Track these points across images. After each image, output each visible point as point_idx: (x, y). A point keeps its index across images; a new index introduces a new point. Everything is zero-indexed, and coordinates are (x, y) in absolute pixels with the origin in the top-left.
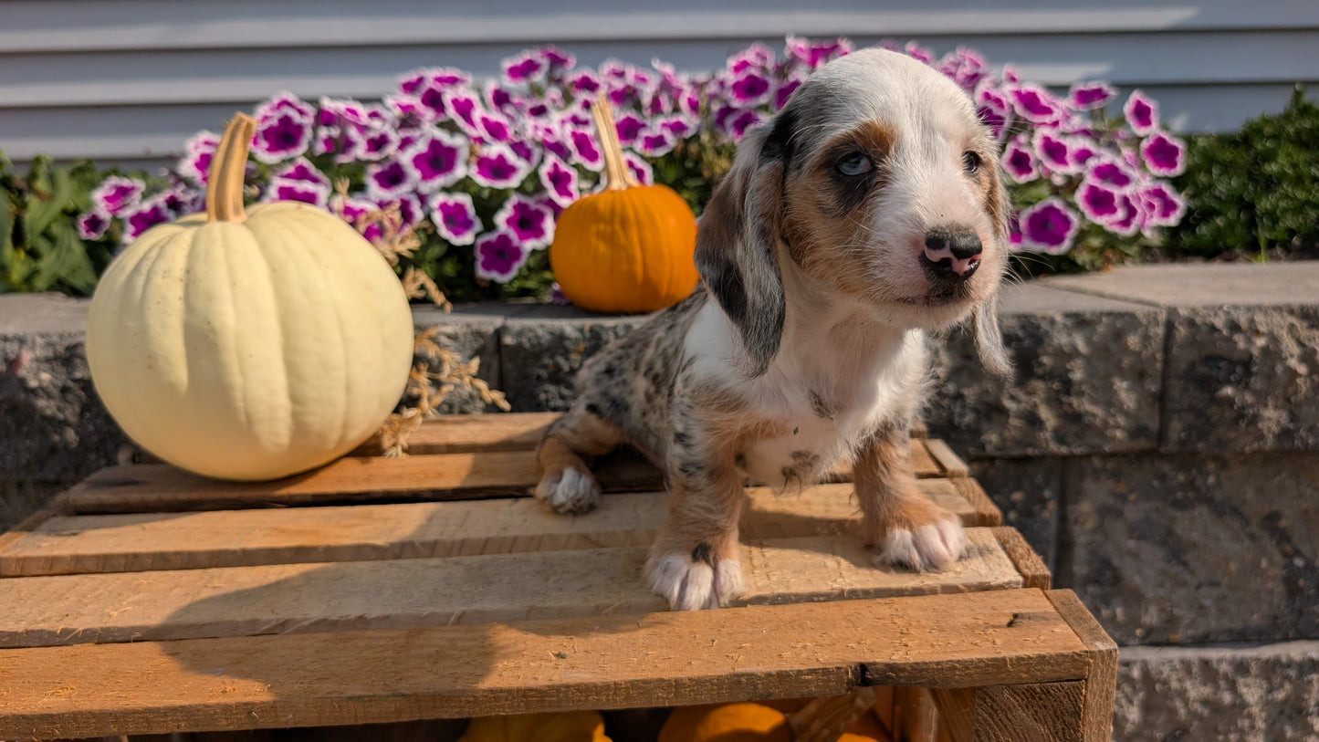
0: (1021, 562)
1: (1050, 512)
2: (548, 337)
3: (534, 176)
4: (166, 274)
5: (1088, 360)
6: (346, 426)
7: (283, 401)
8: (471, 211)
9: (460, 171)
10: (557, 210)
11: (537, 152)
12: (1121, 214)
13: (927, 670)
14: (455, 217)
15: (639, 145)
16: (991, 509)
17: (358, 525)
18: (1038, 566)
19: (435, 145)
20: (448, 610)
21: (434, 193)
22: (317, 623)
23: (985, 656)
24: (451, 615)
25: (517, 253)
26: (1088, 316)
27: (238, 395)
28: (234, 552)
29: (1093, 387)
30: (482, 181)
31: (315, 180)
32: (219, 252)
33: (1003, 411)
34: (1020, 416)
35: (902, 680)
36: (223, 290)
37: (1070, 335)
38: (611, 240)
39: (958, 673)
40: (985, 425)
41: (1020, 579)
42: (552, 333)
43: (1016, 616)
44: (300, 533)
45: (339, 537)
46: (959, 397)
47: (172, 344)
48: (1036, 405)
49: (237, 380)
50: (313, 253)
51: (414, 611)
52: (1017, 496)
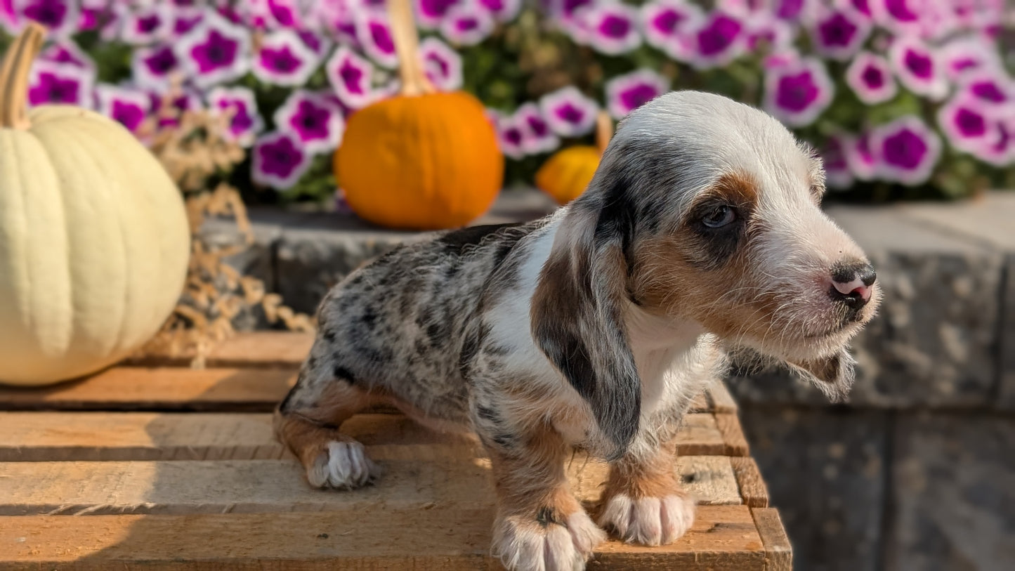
0: (745, 486)
1: (873, 470)
2: (328, 253)
3: (322, 69)
5: (913, 304)
6: (122, 334)
7: (65, 307)
8: (252, 108)
9: (241, 66)
10: (347, 112)
11: (326, 45)
12: (992, 137)
13: (627, 560)
15: (448, 26)
16: (741, 442)
18: (760, 489)
19: (215, 37)
20: (220, 503)
21: (211, 88)
23: (677, 551)
24: (223, 507)
25: (297, 157)
26: (915, 257)
27: (24, 299)
28: (14, 450)
29: (919, 333)
30: (266, 76)
31: (78, 64)
32: (11, 161)
35: (606, 568)
37: (894, 275)
38: (401, 152)
39: (653, 564)
41: (740, 500)
42: (331, 249)
43: (717, 525)
44: (76, 435)
49: (24, 284)
50: (99, 165)
51: (190, 503)
52: (837, 450)
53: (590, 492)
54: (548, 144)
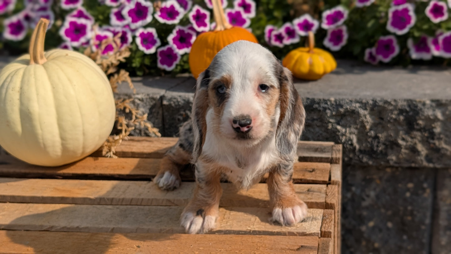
0: (324, 225)
1: (428, 194)
2: (183, 102)
3: (186, 16)
4: (13, 89)
5: (444, 123)
6: (84, 148)
7: (58, 139)
8: (155, 35)
9: (149, 19)
10: (198, 34)
11: (190, 5)
14: (147, 40)
17: (85, 189)
19: (138, 5)
20: (109, 226)
21: (138, 28)
22: (63, 228)
24: (109, 228)
25: (175, 57)
26: (444, 102)
27: (40, 137)
28: (39, 197)
29: (447, 136)
30: (162, 20)
31: (86, 18)
32: (32, 80)
33: (399, 146)
34: (406, 148)
36: (34, 96)
37: (434, 110)
40: (389, 151)
41: (319, 232)
42: (184, 100)
43: (302, 246)
44: (64, 191)
45: (78, 194)
46: (376, 137)
47: (15, 117)
48: (415, 144)
50: (69, 80)
51: (97, 226)
52: (410, 185)
53: (257, 226)
54: (296, 40)
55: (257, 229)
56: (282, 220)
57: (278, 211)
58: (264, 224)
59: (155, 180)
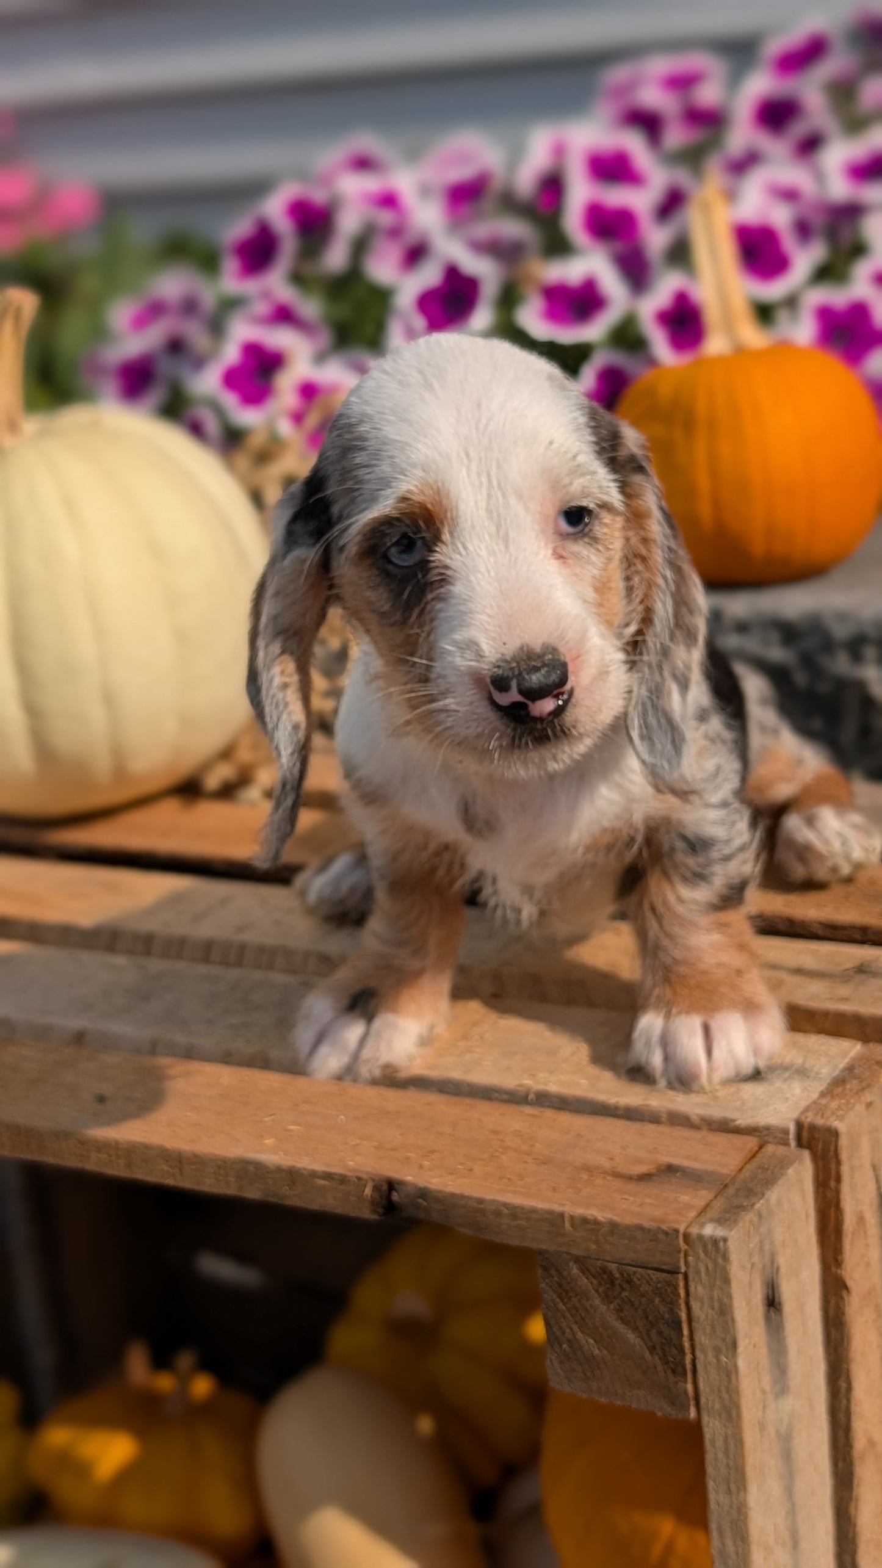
0: (827, 1100)
13: (465, 1207)
23: (542, 1205)
31: (302, 325)
35: (435, 1214)
39: (505, 1221)
41: (792, 1125)
43: (671, 1169)
53: (566, 1078)
55: (553, 1088)
56: (657, 1060)
57: (650, 1023)
58: (594, 1070)
59: (299, 880)
